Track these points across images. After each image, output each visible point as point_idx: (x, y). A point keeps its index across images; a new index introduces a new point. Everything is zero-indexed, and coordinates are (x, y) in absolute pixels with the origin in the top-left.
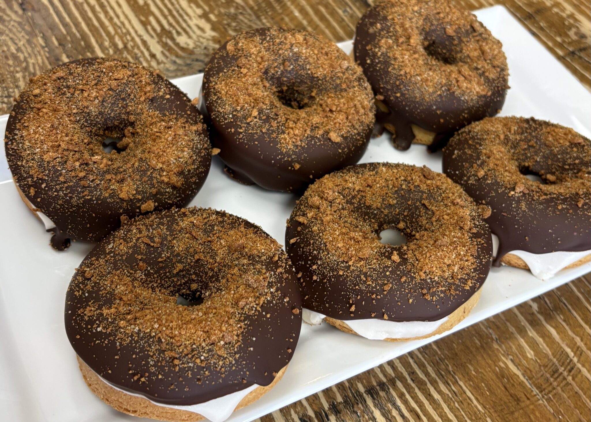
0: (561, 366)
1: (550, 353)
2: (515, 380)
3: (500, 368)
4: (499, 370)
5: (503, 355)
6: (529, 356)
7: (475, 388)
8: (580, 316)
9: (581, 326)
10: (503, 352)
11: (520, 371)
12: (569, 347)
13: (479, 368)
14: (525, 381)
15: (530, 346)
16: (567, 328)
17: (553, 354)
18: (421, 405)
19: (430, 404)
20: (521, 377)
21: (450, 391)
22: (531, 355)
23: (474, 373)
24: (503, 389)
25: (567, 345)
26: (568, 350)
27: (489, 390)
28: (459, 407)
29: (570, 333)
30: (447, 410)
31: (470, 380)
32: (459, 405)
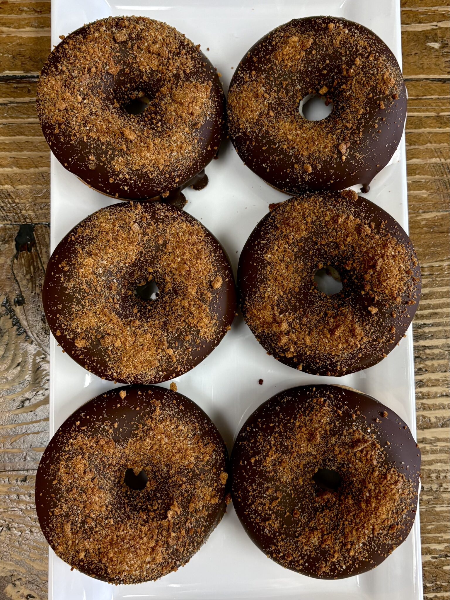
0: (443, 175)
1: (430, 177)
2: (439, 221)
3: (426, 226)
4: (426, 227)
5: (417, 216)
6: (425, 196)
7: (432, 256)
8: (412, 128)
9: (420, 134)
10: (414, 215)
11: (433, 211)
12: (431, 158)
13: (419, 243)
14: (442, 213)
15: (418, 190)
16: (417, 147)
17: (432, 175)
18: (428, 307)
19: (431, 299)
20: (438, 214)
21: (427, 278)
22: (426, 193)
23: (421, 250)
24: (441, 235)
25: (430, 158)
26: (434, 160)
27: (437, 246)
28: (442, 279)
29: (421, 147)
30: (439, 289)
31: (425, 256)
32: (440, 277)
